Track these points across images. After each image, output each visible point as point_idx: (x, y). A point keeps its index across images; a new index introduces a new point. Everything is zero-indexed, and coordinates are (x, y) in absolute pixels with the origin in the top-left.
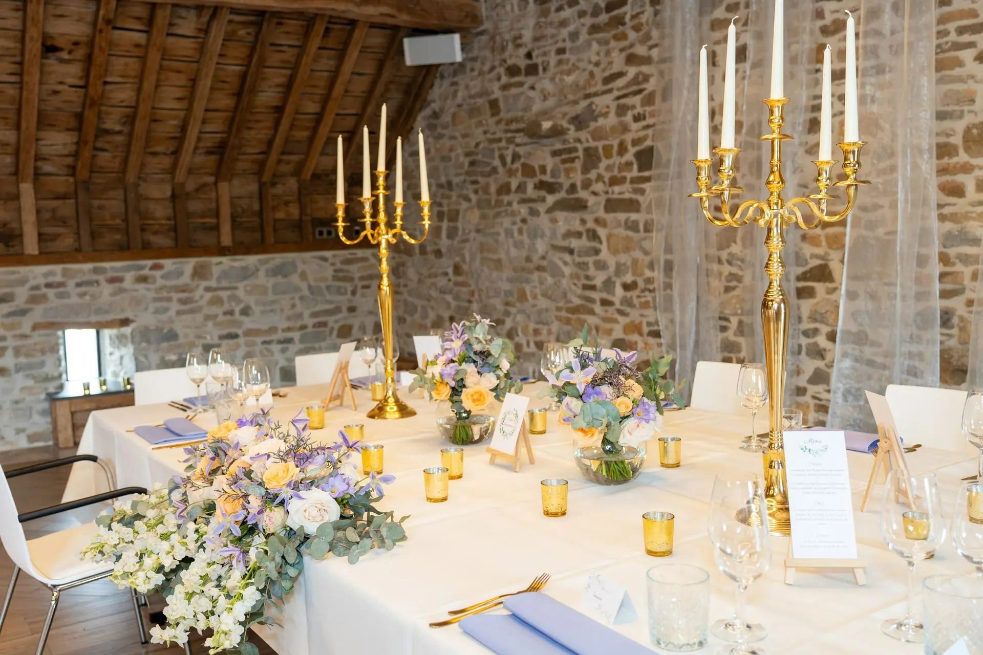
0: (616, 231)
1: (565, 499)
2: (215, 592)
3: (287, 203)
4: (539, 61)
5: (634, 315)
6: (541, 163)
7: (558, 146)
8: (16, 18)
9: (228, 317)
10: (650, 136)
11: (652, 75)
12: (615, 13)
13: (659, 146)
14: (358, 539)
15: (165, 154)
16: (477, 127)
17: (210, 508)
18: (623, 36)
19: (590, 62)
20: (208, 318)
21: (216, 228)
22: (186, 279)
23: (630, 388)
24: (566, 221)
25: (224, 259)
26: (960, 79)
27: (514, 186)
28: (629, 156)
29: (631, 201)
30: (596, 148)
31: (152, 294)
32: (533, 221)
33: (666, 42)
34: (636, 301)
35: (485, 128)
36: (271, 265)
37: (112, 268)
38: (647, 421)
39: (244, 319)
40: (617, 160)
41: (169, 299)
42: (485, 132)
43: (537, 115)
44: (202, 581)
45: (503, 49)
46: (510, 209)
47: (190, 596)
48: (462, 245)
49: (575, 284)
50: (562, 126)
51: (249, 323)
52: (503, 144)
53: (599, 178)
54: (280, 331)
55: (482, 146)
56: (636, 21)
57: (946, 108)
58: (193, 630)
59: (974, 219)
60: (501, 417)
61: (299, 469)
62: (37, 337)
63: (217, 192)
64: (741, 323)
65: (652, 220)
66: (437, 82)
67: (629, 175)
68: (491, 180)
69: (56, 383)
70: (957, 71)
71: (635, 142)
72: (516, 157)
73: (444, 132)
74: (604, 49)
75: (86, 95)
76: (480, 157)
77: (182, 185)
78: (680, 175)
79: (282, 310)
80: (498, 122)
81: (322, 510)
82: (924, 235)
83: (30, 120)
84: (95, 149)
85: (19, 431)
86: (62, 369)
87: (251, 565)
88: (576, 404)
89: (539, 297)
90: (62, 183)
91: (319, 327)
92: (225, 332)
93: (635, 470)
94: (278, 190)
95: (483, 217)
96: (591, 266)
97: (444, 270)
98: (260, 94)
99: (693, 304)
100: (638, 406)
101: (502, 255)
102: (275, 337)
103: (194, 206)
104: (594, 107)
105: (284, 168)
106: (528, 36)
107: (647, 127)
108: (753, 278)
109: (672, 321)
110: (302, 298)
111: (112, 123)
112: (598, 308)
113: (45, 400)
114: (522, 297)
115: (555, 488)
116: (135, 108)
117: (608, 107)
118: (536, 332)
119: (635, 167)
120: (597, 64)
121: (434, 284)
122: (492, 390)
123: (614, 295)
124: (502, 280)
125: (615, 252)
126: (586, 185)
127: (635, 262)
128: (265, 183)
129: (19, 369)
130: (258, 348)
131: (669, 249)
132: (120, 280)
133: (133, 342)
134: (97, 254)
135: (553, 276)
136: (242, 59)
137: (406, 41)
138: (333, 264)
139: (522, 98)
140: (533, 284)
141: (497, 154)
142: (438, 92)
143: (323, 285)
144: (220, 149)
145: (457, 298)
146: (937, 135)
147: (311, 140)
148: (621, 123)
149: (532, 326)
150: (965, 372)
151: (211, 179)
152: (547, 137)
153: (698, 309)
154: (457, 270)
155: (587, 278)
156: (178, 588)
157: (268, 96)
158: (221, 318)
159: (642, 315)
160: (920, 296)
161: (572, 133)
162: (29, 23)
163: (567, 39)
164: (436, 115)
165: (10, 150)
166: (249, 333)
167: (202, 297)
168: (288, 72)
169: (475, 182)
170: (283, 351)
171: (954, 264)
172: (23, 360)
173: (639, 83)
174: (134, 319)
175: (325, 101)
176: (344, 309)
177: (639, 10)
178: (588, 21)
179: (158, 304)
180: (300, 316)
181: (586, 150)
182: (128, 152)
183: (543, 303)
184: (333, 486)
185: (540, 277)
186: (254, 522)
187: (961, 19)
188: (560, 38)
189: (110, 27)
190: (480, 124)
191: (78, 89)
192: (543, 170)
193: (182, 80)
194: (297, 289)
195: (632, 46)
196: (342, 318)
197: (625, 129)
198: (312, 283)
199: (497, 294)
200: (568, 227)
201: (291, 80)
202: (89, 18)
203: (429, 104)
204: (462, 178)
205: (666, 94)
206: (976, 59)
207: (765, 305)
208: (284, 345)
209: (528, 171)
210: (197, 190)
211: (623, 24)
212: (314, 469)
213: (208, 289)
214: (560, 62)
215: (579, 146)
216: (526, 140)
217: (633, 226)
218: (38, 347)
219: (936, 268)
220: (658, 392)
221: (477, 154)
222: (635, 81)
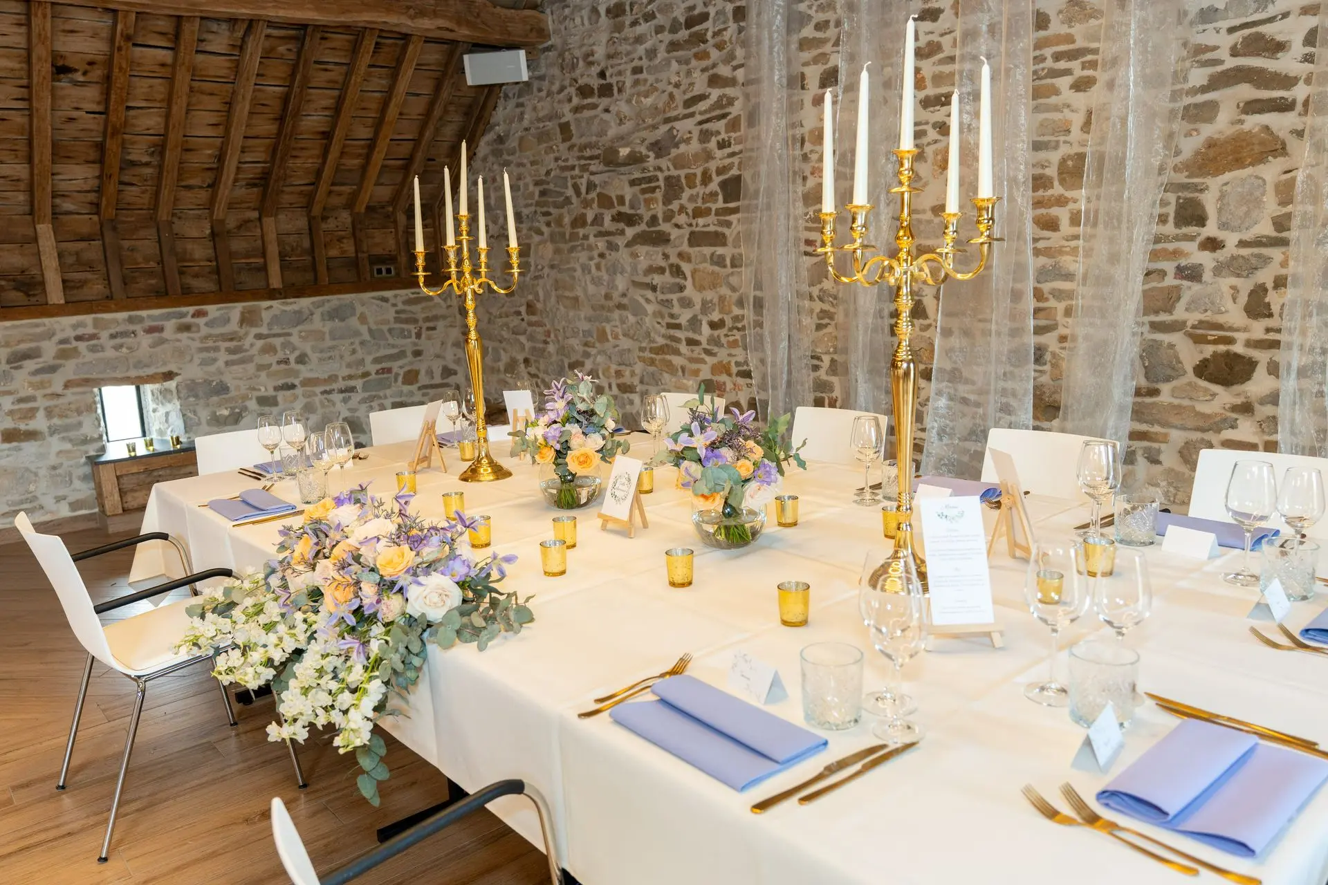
0: (701, 266)
1: (691, 569)
2: (334, 686)
3: (340, 240)
4: (613, 80)
5: (722, 354)
6: (619, 193)
7: (637, 175)
8: (20, 34)
9: (283, 366)
10: (736, 164)
11: (737, 99)
12: (697, 28)
13: (747, 176)
14: (484, 624)
15: (201, 187)
16: (546, 153)
17: (316, 594)
18: (704, 55)
19: (670, 83)
20: (261, 367)
21: (264, 269)
22: (233, 326)
23: (751, 451)
24: (648, 255)
25: (274, 303)
26: (1056, 109)
27: (590, 218)
28: (714, 186)
29: (716, 234)
30: (679, 176)
31: (197, 344)
32: (612, 256)
33: (752, 62)
34: (724, 340)
35: (556, 154)
36: (327, 307)
37: (149, 316)
38: (769, 484)
39: (300, 367)
40: (700, 190)
41: (216, 349)
42: (557, 159)
43: (612, 141)
44: (317, 674)
45: (574, 67)
46: (586, 242)
47: (306, 691)
48: (536, 282)
49: (659, 323)
50: (641, 153)
51: (305, 372)
52: (577, 172)
53: (682, 209)
54: (340, 379)
55: (553, 174)
56: (718, 39)
57: (1041, 139)
58: (312, 725)
59: (1067, 253)
60: (611, 481)
61: (414, 553)
62: (71, 396)
63: (262, 229)
64: (833, 361)
65: (741, 255)
66: (501, 102)
67: (714, 207)
68: (564, 211)
69: (97, 445)
70: (1053, 100)
71: (720, 171)
72: (591, 186)
73: (510, 158)
74: (684, 67)
75: (106, 122)
76: (551, 186)
77: (222, 222)
78: (769, 207)
79: (341, 357)
80: (570, 148)
81: (443, 595)
82: (1019, 270)
83: (43, 153)
84: (121, 183)
85: (59, 499)
86: (102, 429)
87: (372, 656)
88: (695, 468)
89: (621, 337)
90: (85, 223)
91: (383, 373)
92: (280, 382)
93: (755, 533)
94: (331, 224)
95: (557, 251)
96: (675, 302)
97: (518, 309)
98: (304, 118)
99: (785, 344)
100: (759, 469)
101: (579, 292)
102: (335, 386)
103: (237, 245)
104: (675, 132)
105: (335, 201)
106: (600, 52)
107: (733, 154)
108: (847, 315)
109: (763, 361)
110: (362, 343)
111: (138, 153)
112: (683, 348)
113: (85, 464)
114: (602, 336)
115: (680, 560)
116: (165, 135)
117: (690, 132)
118: (619, 374)
119: (720, 197)
120: (677, 85)
121: (506, 325)
122: (598, 451)
123: (700, 334)
124: (579, 319)
125: (700, 288)
126: (669, 217)
127: (722, 299)
128: (314, 218)
129: (53, 431)
130: (317, 400)
131: (758, 286)
132: (160, 329)
133: (179, 398)
134: (131, 302)
135: (636, 315)
136: (284, 79)
137: (466, 57)
138: (394, 305)
139: (596, 121)
140: (613, 323)
141: (569, 184)
142: (501, 113)
143: (385, 328)
144: (263, 181)
145: (531, 338)
146: (1034, 166)
147: (364, 168)
148: (705, 150)
149: (614, 367)
150: (1058, 408)
151: (255, 214)
152: (625, 164)
153: (789, 347)
154: (531, 308)
155: (672, 316)
156: (292, 683)
157: (313, 120)
158: (275, 367)
159: (730, 355)
160: (1015, 333)
161: (652, 161)
162: (35, 40)
163: (644, 57)
164: (500, 140)
165: (22, 186)
166: (307, 382)
167: (252, 345)
168: (336, 93)
169: (547, 214)
170: (345, 401)
171: (1047, 300)
172: (56, 421)
173: (722, 107)
174: (179, 372)
175: (379, 124)
176: (409, 353)
177: (722, 26)
178: (666, 37)
179: (205, 355)
180: (361, 362)
181: (667, 179)
182: (159, 187)
183: (625, 343)
184: (452, 570)
185: (620, 315)
186: (371, 612)
187: (1057, 44)
188: (636, 55)
189: (130, 44)
190: (550, 150)
191: (96, 116)
192: (621, 200)
193: (215, 103)
194: (357, 333)
195: (714, 66)
196: (406, 363)
197: (709, 156)
198: (374, 327)
199: (575, 334)
200: (650, 262)
201: (340, 101)
202: (105, 34)
203: (492, 128)
204: (533, 209)
205: (753, 119)
206: (1072, 87)
207: (894, 365)
208: (347, 394)
209: (605, 201)
210: (239, 227)
211: (705, 42)
212: (430, 551)
213: (259, 336)
214: (636, 83)
215: (659, 174)
216: (601, 167)
217: (719, 261)
218: (73, 407)
219: (1030, 303)
220: (777, 452)
221: (548, 183)
222: (718, 104)
